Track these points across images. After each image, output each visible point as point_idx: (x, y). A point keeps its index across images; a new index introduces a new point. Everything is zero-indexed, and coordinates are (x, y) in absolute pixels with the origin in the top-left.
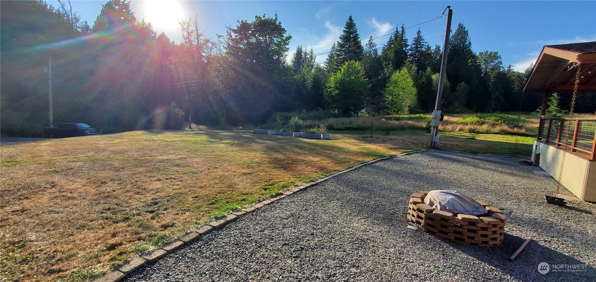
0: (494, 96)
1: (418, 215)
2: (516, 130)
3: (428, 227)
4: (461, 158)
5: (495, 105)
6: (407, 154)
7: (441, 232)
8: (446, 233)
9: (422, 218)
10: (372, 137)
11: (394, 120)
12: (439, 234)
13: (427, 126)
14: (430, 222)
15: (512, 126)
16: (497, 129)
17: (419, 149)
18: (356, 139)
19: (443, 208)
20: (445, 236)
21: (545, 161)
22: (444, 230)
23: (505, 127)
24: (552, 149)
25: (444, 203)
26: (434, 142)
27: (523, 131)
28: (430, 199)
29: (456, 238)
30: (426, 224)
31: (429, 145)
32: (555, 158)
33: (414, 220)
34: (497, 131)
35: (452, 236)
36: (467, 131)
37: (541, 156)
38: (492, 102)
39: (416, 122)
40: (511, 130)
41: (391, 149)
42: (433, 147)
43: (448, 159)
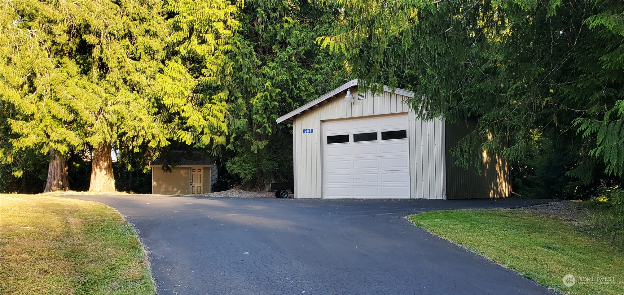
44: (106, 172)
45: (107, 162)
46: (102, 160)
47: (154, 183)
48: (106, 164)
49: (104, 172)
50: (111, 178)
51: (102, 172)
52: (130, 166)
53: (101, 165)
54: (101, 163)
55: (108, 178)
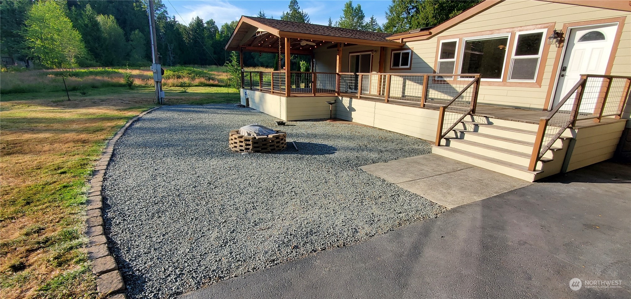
0: (171, 48)
1: (246, 144)
2: (211, 82)
3: (255, 149)
4: (201, 109)
5: (174, 57)
6: (148, 113)
7: (262, 149)
8: (266, 149)
9: (250, 145)
10: (69, 100)
11: (69, 75)
12: (263, 151)
13: (127, 83)
14: (256, 145)
15: (207, 78)
16: (197, 81)
17: (153, 106)
18: (41, 104)
19: (258, 134)
20: (266, 150)
21: (254, 102)
22: (265, 147)
23: (203, 80)
24: (258, 93)
25: (257, 132)
26: (161, 98)
27: (216, 82)
28: (247, 132)
29: (272, 150)
30: (254, 147)
31: (156, 101)
32: (262, 99)
33: (243, 148)
34: (197, 84)
35: (269, 149)
36: (170, 85)
37: (250, 100)
38: (171, 55)
39: (108, 78)
40: (208, 82)
41: (120, 110)
42: (161, 103)
43: (193, 111)
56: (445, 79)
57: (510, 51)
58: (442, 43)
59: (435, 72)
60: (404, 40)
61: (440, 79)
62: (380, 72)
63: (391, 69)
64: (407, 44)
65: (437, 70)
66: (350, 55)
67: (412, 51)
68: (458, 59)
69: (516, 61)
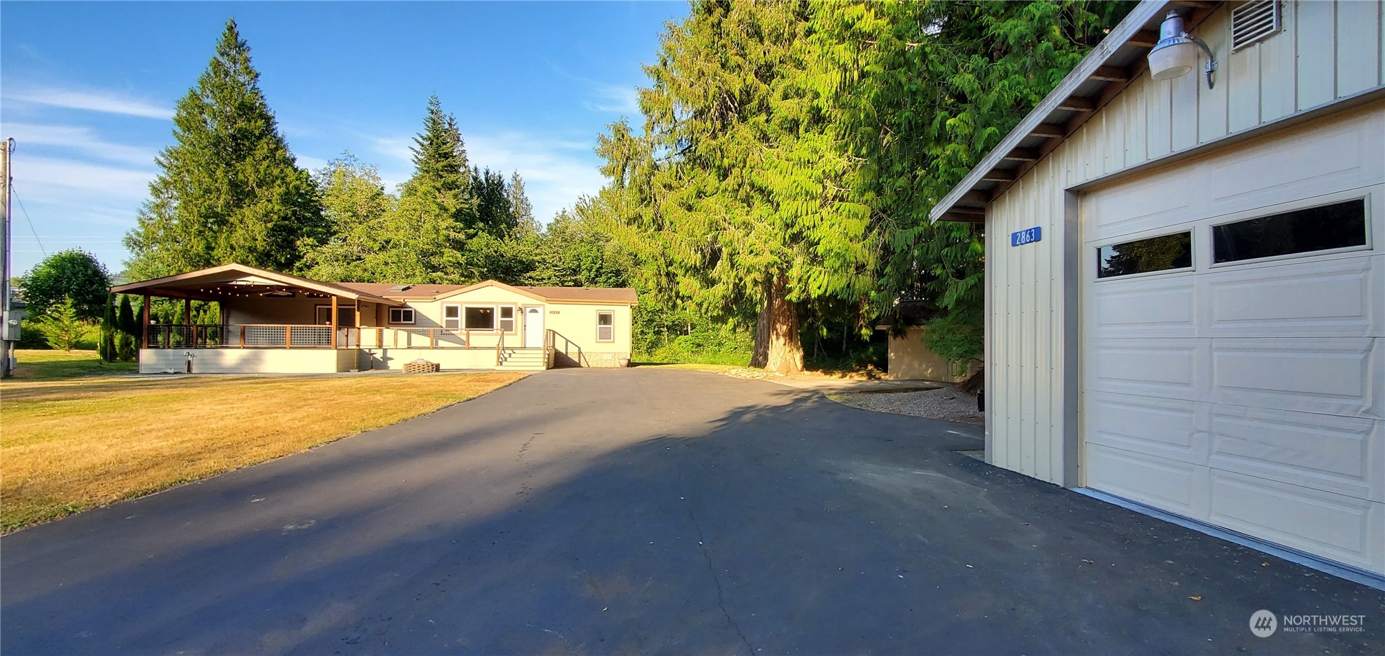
44: (786, 340)
45: (788, 325)
46: (779, 321)
47: (891, 355)
48: (785, 328)
49: (782, 340)
50: (795, 350)
51: (780, 340)
52: (825, 330)
53: (779, 330)
54: (778, 326)
55: (788, 349)
56: (453, 332)
57: (497, 316)
58: (447, 307)
59: (442, 327)
60: (406, 300)
61: (448, 332)
62: (377, 326)
63: (389, 324)
64: (408, 303)
65: (444, 326)
66: (318, 307)
67: (415, 310)
68: (462, 318)
69: (501, 321)
